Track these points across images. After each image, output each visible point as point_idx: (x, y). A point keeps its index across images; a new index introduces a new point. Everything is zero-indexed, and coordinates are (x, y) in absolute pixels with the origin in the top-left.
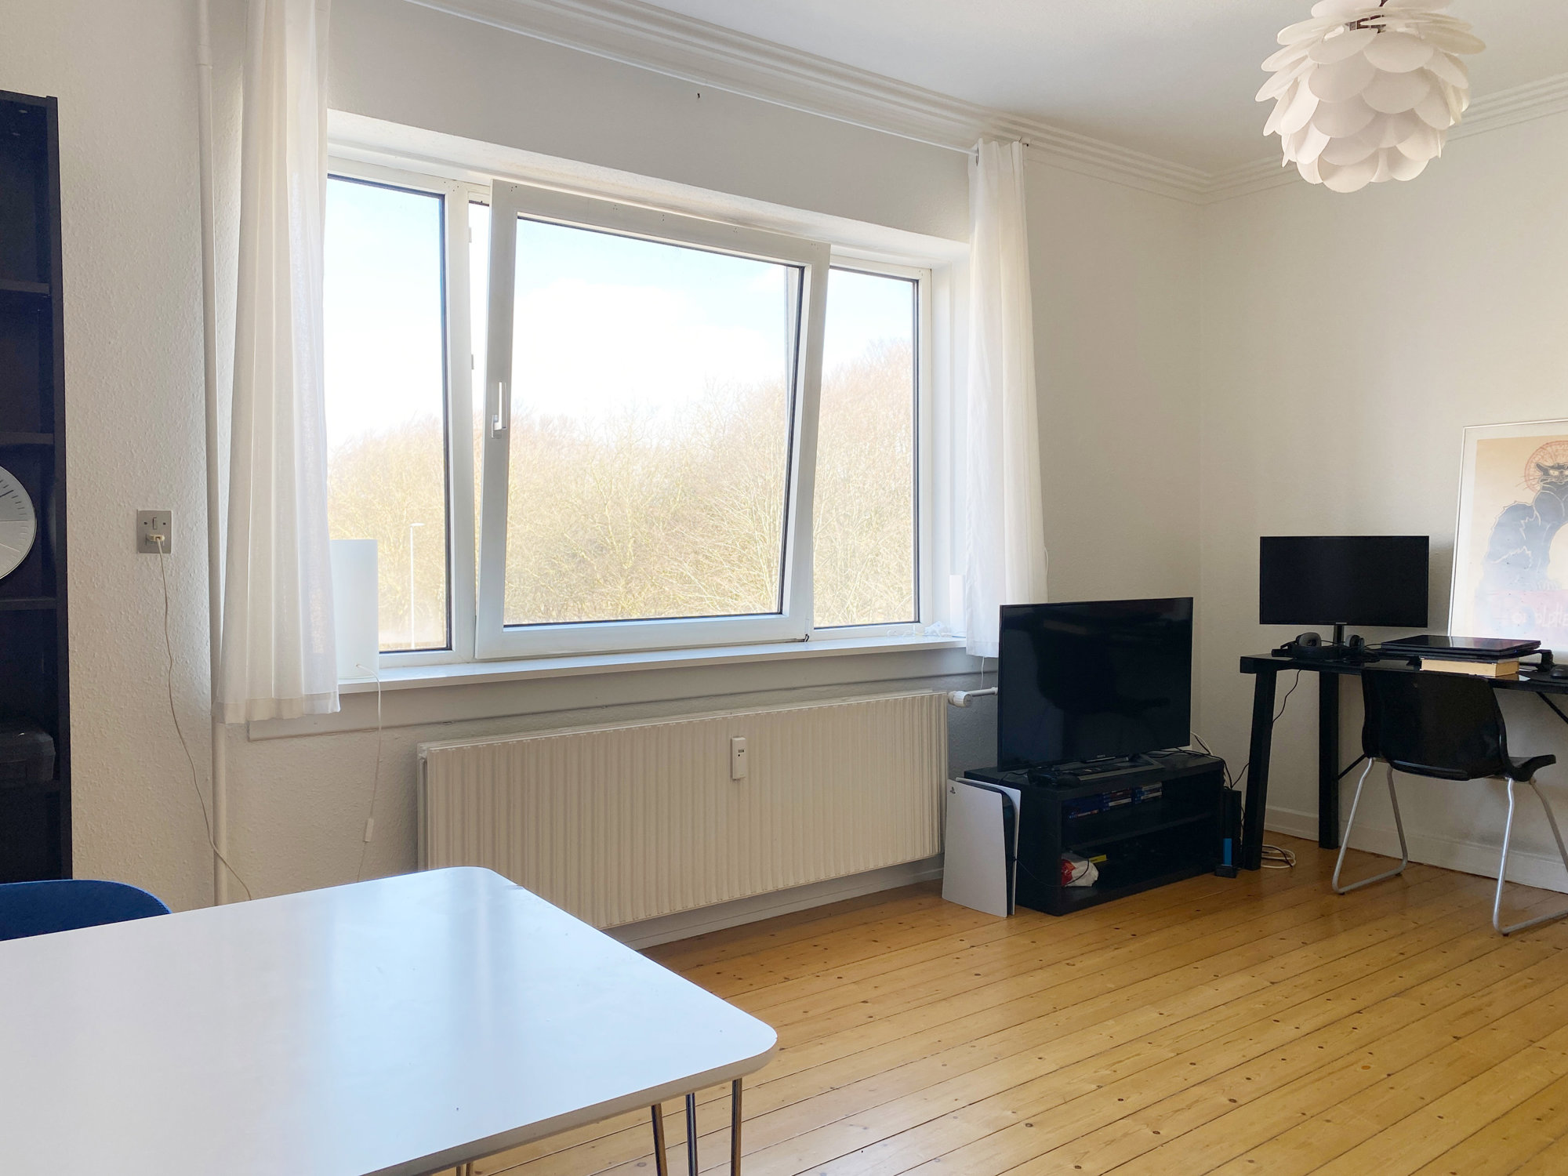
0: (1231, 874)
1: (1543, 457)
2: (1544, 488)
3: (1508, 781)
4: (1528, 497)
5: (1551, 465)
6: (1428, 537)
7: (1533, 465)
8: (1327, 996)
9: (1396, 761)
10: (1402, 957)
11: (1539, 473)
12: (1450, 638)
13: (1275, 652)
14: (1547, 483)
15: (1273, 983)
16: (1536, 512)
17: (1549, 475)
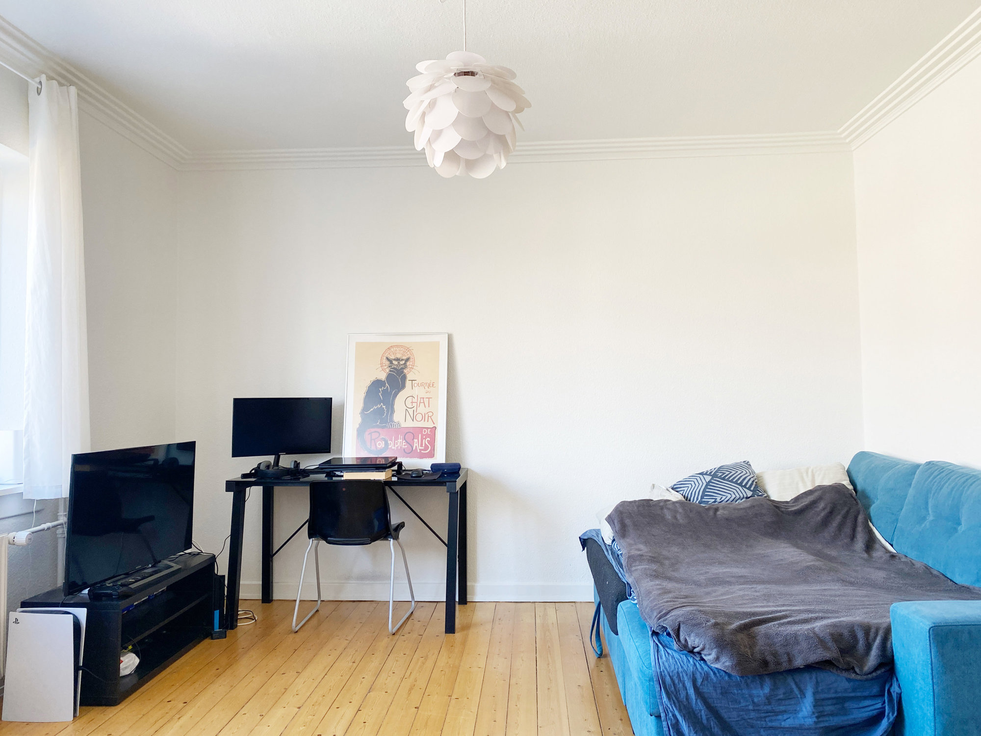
0: (223, 636)
1: (389, 354)
2: (390, 371)
3: (390, 541)
4: (383, 376)
5: (394, 358)
6: (332, 398)
7: (385, 358)
8: (335, 705)
9: (329, 538)
10: (355, 665)
11: (388, 363)
12: (343, 459)
13: (244, 476)
14: (392, 368)
15: (299, 708)
16: (387, 384)
17: (393, 364)
